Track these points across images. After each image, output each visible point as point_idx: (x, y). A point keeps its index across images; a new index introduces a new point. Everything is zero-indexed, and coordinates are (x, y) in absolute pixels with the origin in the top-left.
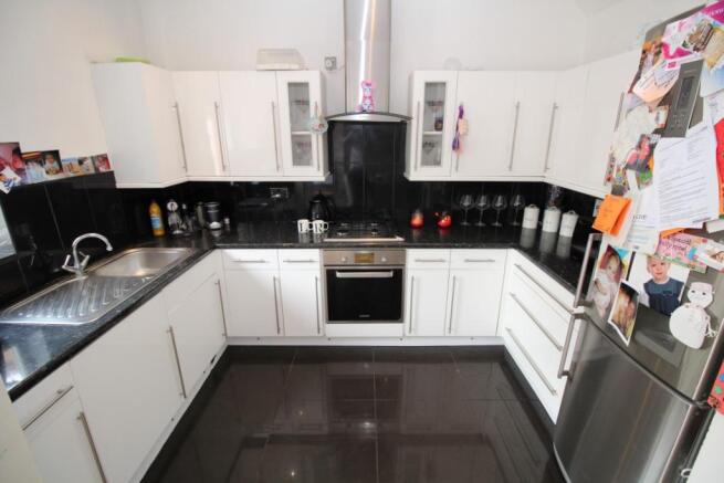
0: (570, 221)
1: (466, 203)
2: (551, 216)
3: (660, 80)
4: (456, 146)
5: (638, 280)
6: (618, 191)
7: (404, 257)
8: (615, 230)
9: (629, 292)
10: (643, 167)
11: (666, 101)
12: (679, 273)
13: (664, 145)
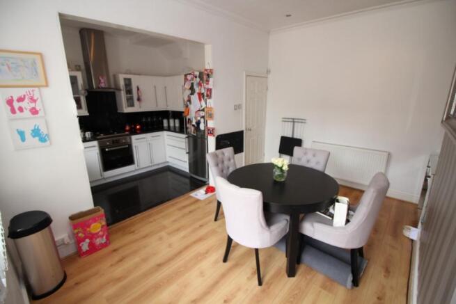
0: (177, 122)
1: (144, 120)
2: (171, 121)
3: (188, 86)
4: (139, 99)
5: (194, 123)
6: (187, 106)
7: (130, 139)
8: (188, 114)
9: (193, 126)
10: (189, 101)
11: (190, 89)
12: (199, 118)
13: (192, 96)
